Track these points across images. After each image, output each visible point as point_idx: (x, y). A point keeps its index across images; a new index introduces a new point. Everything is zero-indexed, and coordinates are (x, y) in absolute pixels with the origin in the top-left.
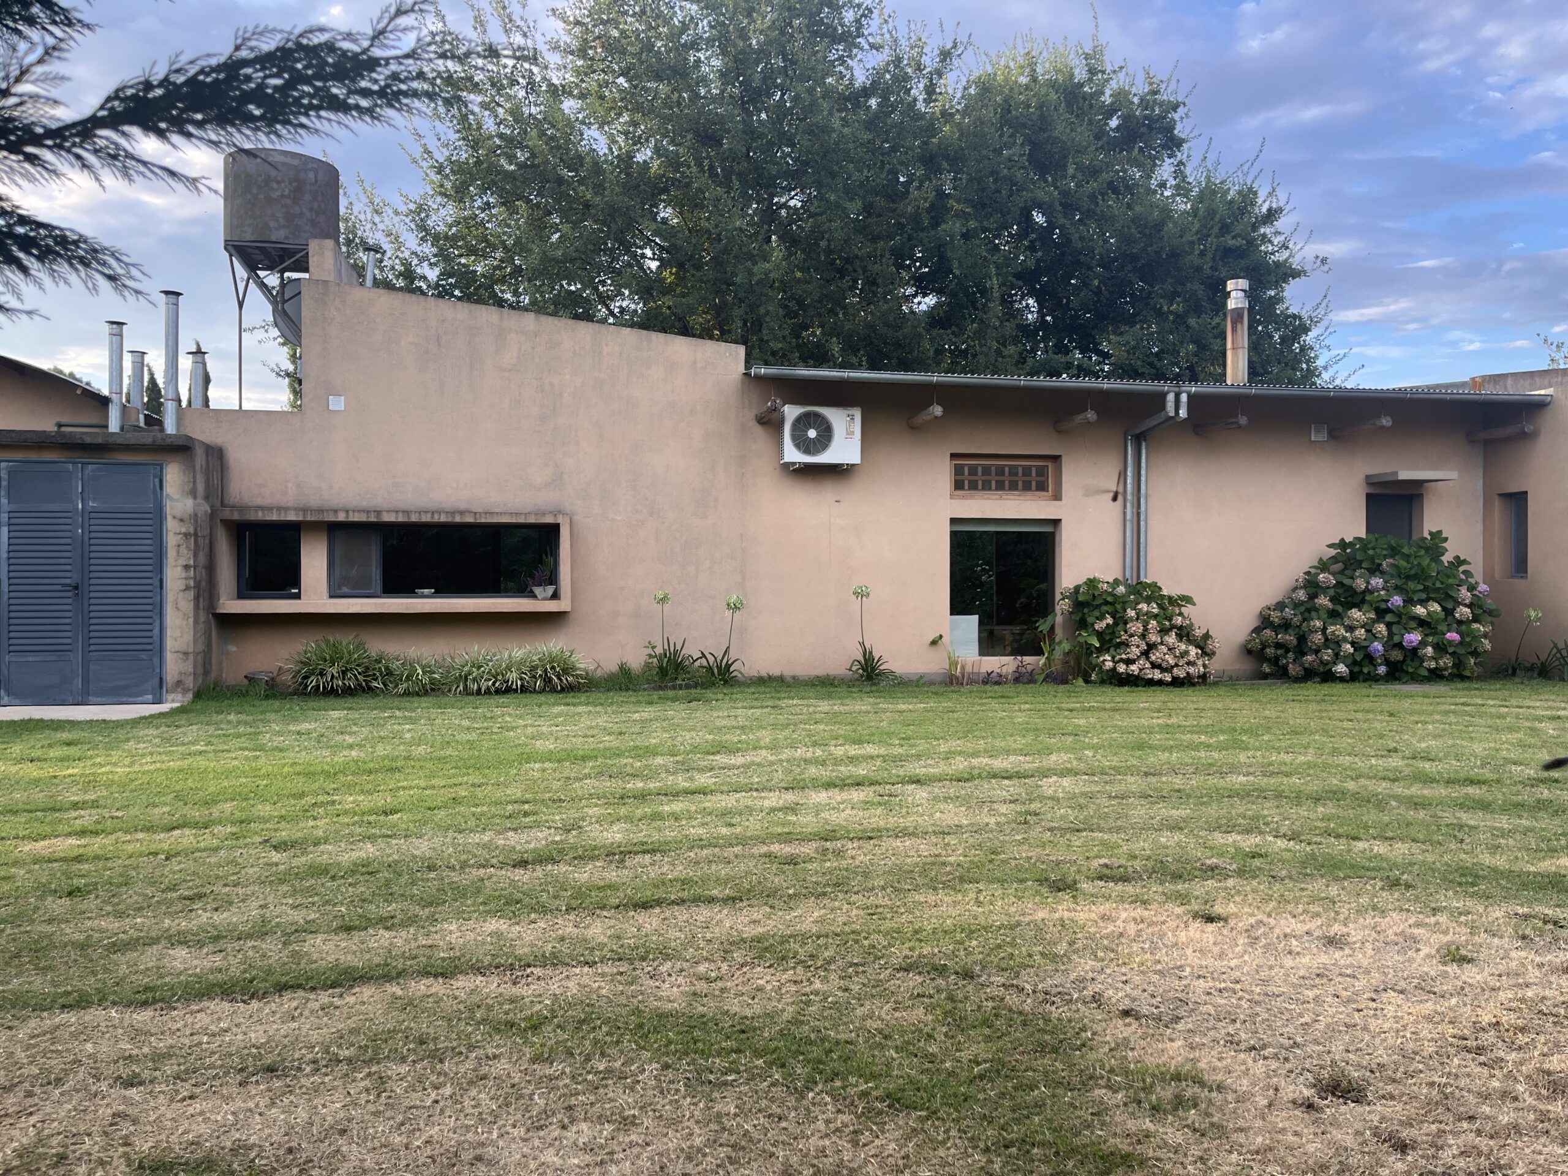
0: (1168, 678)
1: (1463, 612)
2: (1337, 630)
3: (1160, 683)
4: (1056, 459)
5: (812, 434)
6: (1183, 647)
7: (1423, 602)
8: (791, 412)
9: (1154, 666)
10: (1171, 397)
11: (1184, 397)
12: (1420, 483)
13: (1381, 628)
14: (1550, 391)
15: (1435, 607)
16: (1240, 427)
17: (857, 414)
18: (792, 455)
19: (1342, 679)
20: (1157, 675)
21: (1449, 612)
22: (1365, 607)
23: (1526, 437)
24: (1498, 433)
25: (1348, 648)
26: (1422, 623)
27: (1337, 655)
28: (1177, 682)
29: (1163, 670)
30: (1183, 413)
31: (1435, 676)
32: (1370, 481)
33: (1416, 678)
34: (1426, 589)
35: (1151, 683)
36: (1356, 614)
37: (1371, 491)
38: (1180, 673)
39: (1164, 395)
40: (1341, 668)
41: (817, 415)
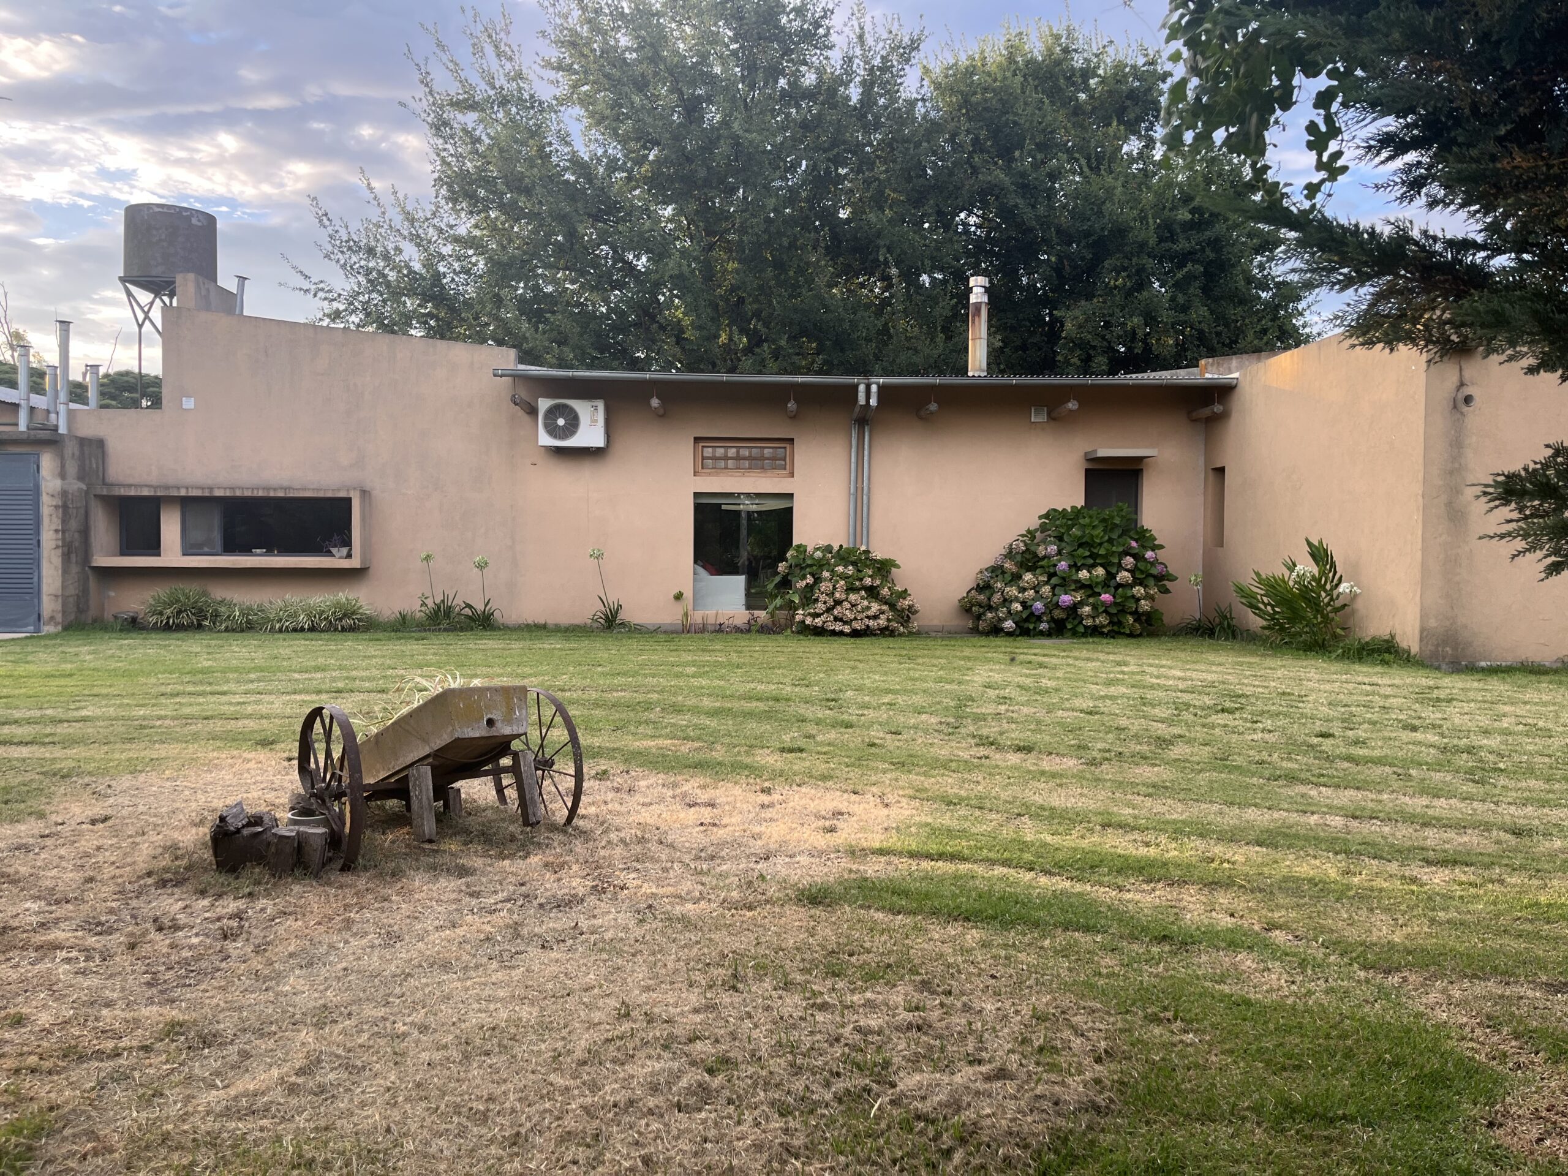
0: (847, 629)
1: (1124, 576)
3: (841, 634)
4: (791, 441)
5: (561, 422)
7: (1090, 568)
8: (544, 404)
9: (836, 619)
10: (862, 388)
11: (874, 388)
12: (1140, 459)
13: (1046, 590)
14: (1235, 375)
15: (1100, 571)
16: (932, 413)
17: (600, 405)
18: (545, 439)
19: (1010, 634)
20: (838, 627)
21: (1111, 576)
22: (1038, 571)
25: (1017, 607)
27: (1009, 612)
28: (856, 634)
29: (845, 623)
30: (873, 402)
31: (1095, 632)
33: (1075, 634)
34: (1093, 556)
36: (1028, 576)
37: (1090, 467)
39: (855, 387)
40: (1009, 624)
41: (566, 406)
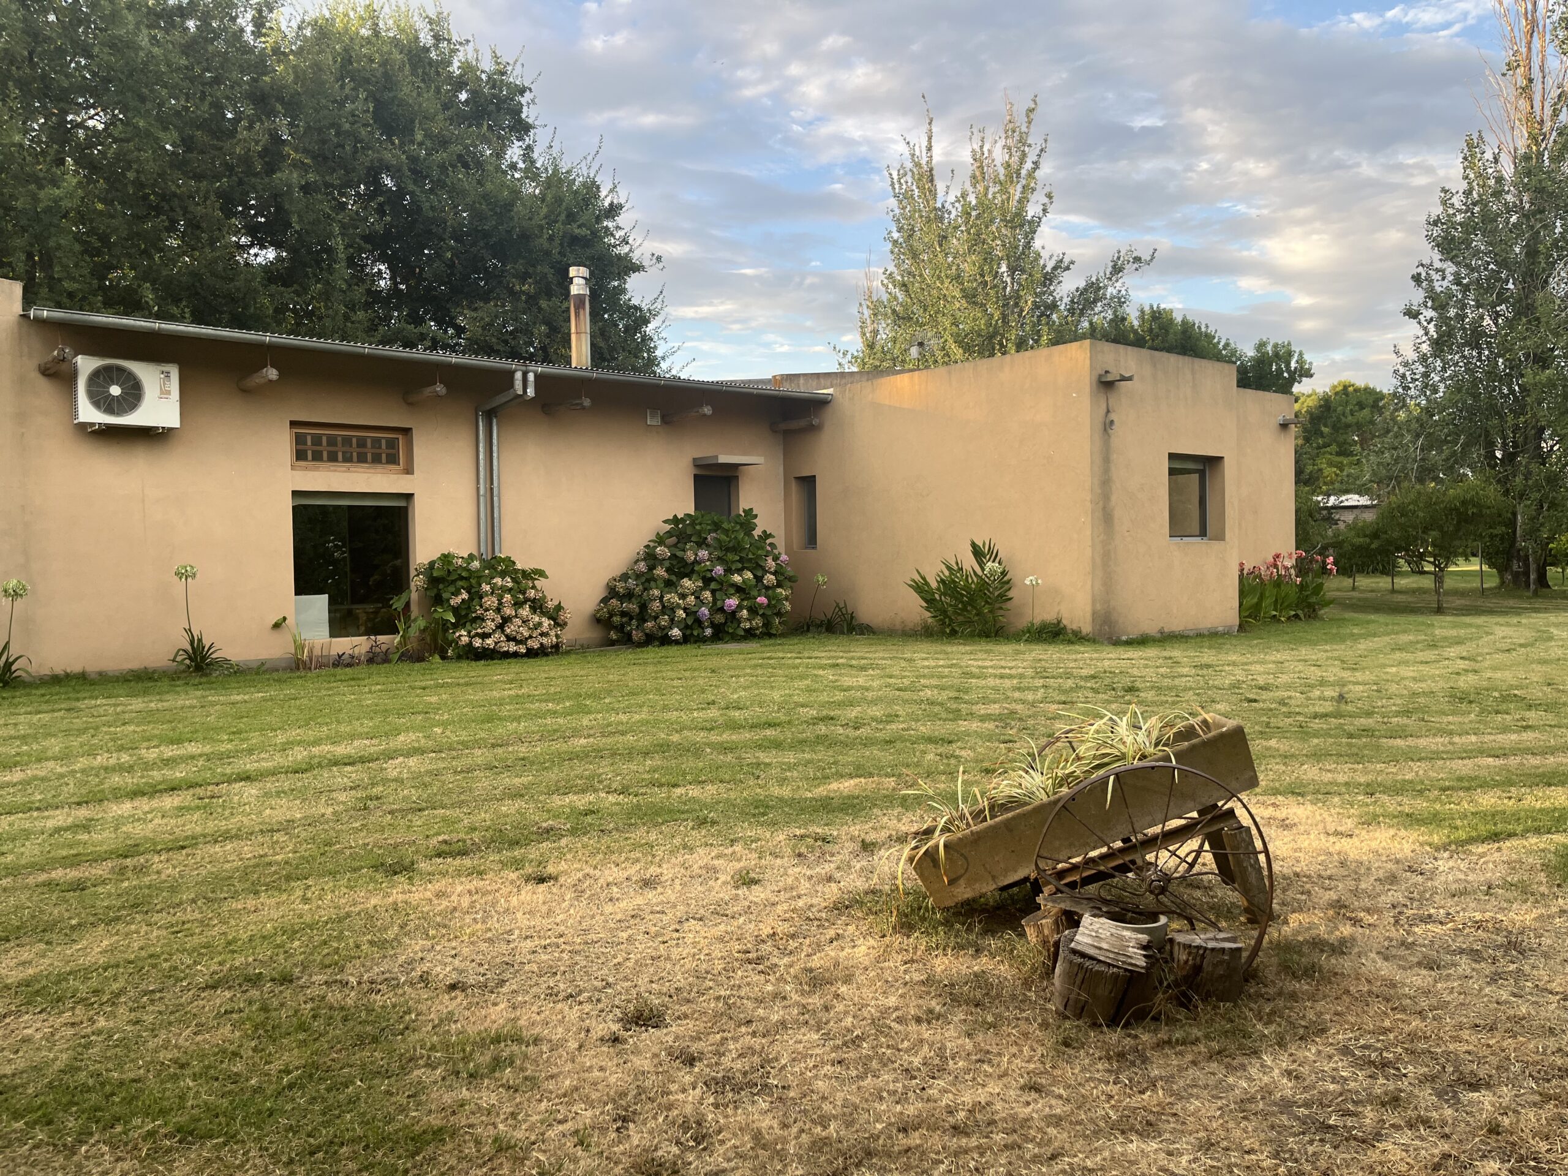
0: (523, 649)
1: (770, 579)
2: (672, 597)
3: (516, 655)
4: (407, 431)
5: (115, 391)
6: (537, 619)
7: (739, 571)
8: (86, 365)
9: (509, 638)
10: (518, 375)
11: (531, 377)
12: (736, 466)
13: (707, 594)
14: (830, 391)
15: (749, 575)
16: (584, 408)
17: (174, 372)
19: (677, 642)
20: (512, 647)
21: (759, 579)
22: (694, 577)
23: (813, 429)
24: (794, 425)
25: (681, 613)
26: (739, 589)
27: (672, 620)
28: (531, 654)
29: (518, 642)
30: (531, 392)
31: (750, 635)
32: (698, 464)
33: (735, 638)
34: (741, 560)
35: (507, 655)
36: (687, 583)
37: (698, 473)
38: (534, 644)
39: (512, 373)
40: (676, 632)
